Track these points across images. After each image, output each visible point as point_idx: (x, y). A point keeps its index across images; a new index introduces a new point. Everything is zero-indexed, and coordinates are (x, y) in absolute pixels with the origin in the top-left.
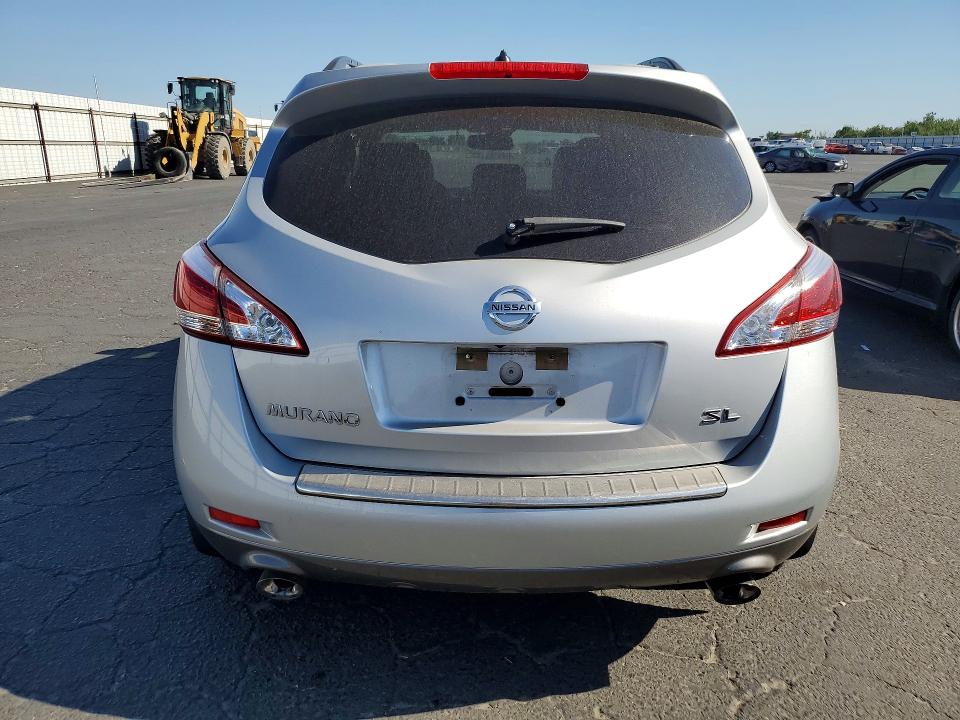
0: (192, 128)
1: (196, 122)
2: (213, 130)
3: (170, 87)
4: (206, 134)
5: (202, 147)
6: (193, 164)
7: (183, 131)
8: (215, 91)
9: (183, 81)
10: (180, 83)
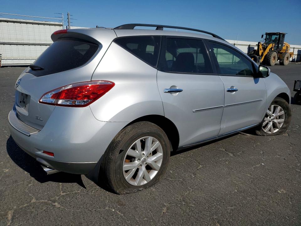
0: (265, 49)
1: (267, 47)
2: (273, 50)
3: (262, 36)
4: (269, 51)
5: (266, 55)
6: (261, 60)
7: (261, 50)
8: (278, 37)
9: (267, 34)
10: (266, 34)
